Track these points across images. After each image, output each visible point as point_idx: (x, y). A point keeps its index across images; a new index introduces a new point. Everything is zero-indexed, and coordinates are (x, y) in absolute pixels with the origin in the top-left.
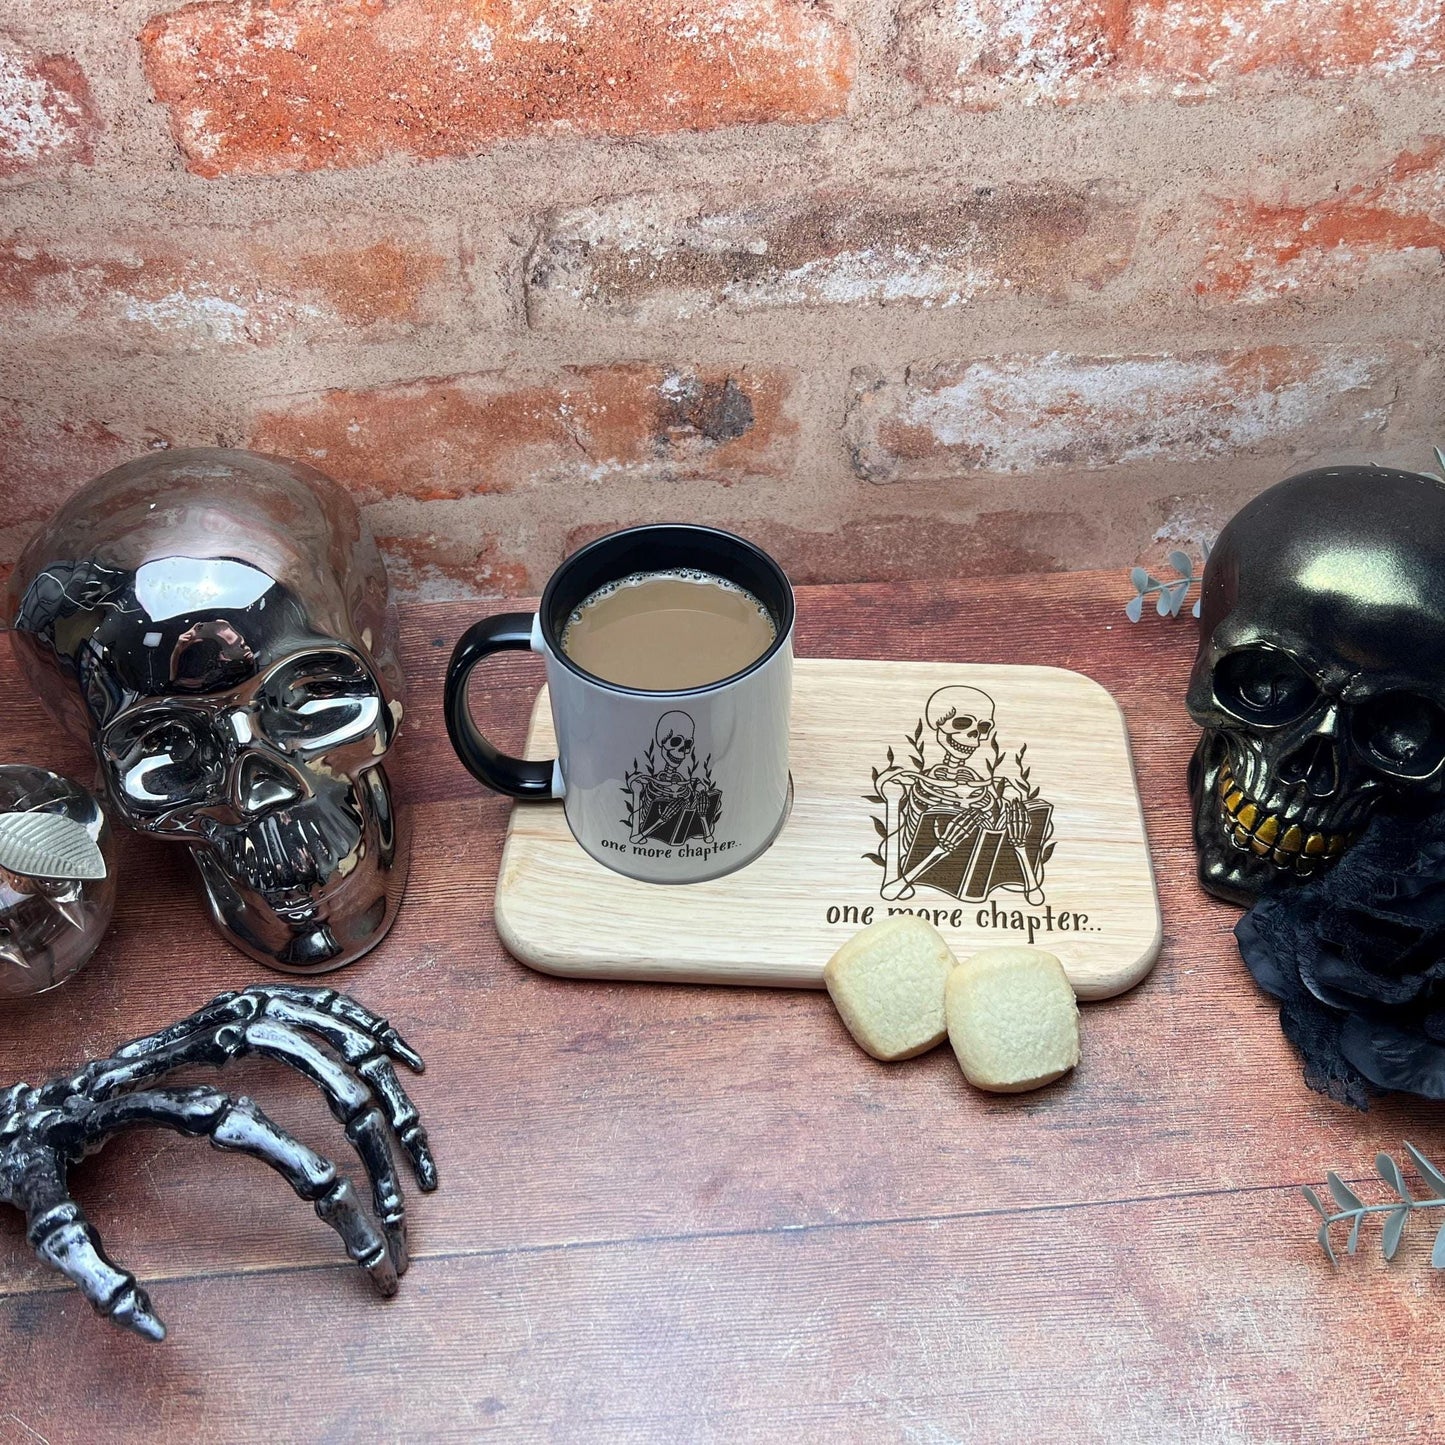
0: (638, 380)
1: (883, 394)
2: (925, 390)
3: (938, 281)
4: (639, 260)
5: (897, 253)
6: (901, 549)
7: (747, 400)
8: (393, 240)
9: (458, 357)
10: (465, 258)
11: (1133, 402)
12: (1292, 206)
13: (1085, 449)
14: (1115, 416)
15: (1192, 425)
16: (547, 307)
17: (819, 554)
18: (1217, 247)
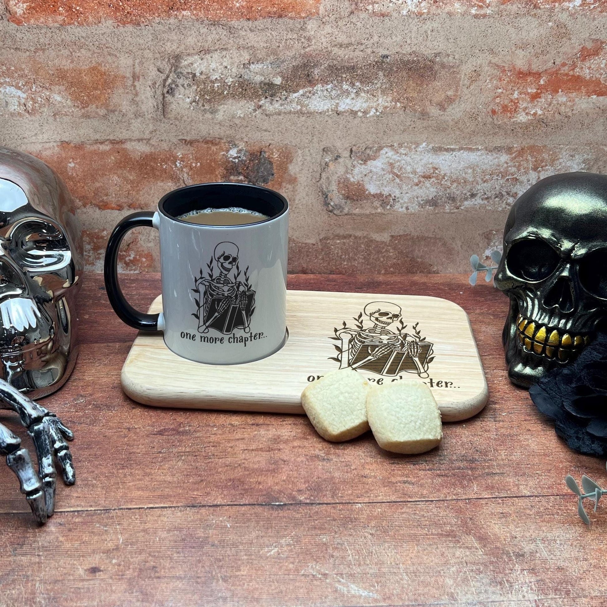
0: (217, 149)
1: (339, 163)
2: (360, 162)
3: (365, 102)
4: (219, 84)
5: (344, 86)
6: (351, 255)
7: (271, 163)
8: (101, 64)
9: (128, 130)
10: (135, 77)
11: (465, 174)
12: (534, 71)
13: (443, 199)
14: (456, 181)
15: (497, 188)
16: (173, 106)
17: (308, 256)
18: (500, 91)
